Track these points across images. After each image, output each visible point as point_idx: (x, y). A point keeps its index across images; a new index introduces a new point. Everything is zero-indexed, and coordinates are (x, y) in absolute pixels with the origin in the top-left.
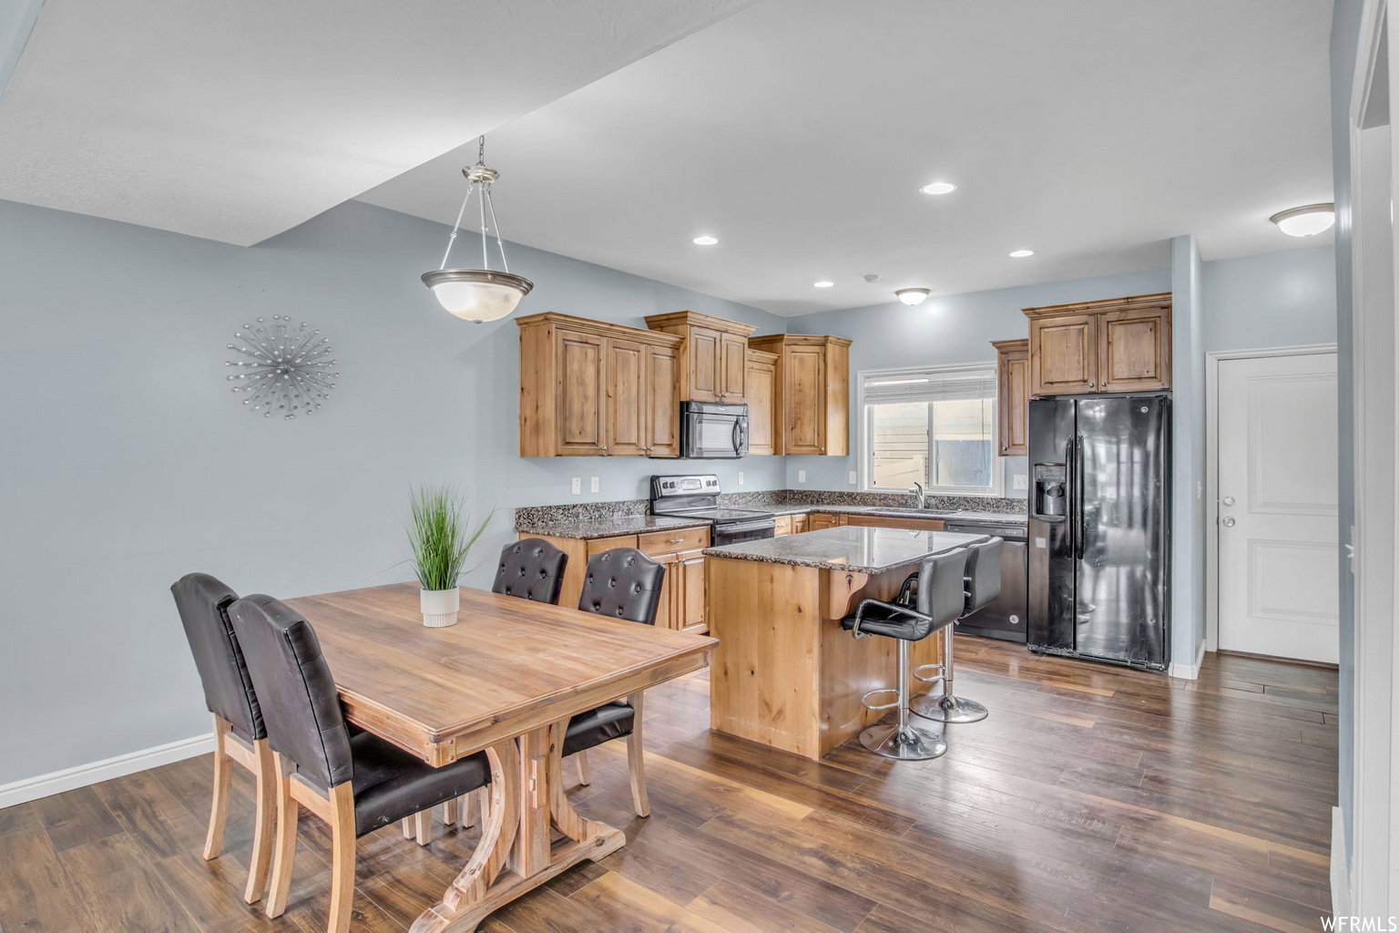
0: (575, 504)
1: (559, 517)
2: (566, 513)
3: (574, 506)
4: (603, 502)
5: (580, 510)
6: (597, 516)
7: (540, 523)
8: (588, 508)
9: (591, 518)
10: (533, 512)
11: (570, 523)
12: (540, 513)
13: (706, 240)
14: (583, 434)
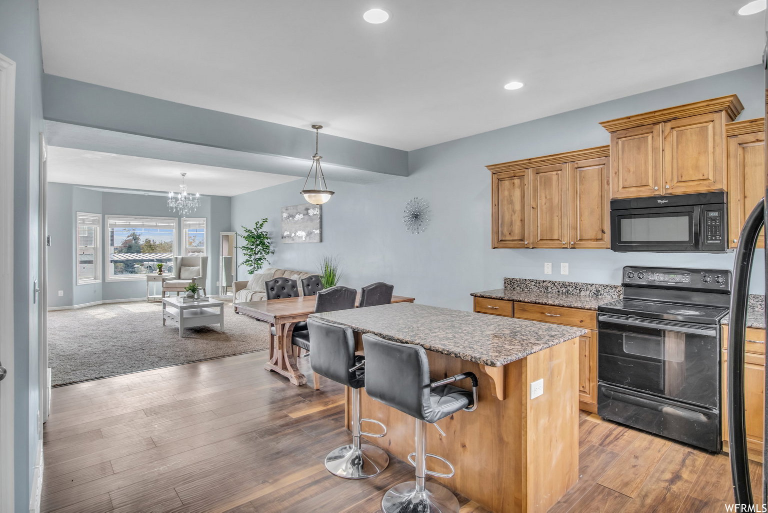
0: (545, 280)
1: (532, 287)
2: (538, 285)
3: (544, 282)
4: (570, 281)
5: (549, 285)
6: (564, 291)
7: (518, 288)
8: (556, 284)
9: (559, 292)
10: (514, 281)
11: (541, 292)
12: (519, 282)
13: (514, 85)
14: (512, 234)
